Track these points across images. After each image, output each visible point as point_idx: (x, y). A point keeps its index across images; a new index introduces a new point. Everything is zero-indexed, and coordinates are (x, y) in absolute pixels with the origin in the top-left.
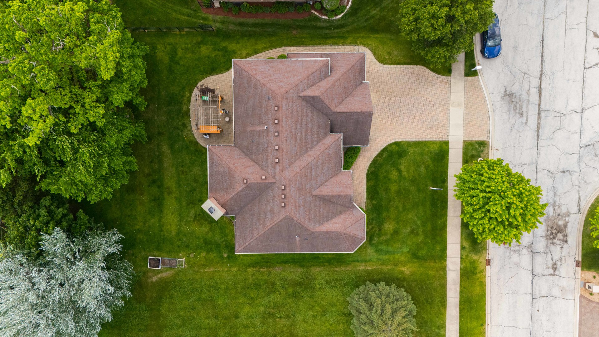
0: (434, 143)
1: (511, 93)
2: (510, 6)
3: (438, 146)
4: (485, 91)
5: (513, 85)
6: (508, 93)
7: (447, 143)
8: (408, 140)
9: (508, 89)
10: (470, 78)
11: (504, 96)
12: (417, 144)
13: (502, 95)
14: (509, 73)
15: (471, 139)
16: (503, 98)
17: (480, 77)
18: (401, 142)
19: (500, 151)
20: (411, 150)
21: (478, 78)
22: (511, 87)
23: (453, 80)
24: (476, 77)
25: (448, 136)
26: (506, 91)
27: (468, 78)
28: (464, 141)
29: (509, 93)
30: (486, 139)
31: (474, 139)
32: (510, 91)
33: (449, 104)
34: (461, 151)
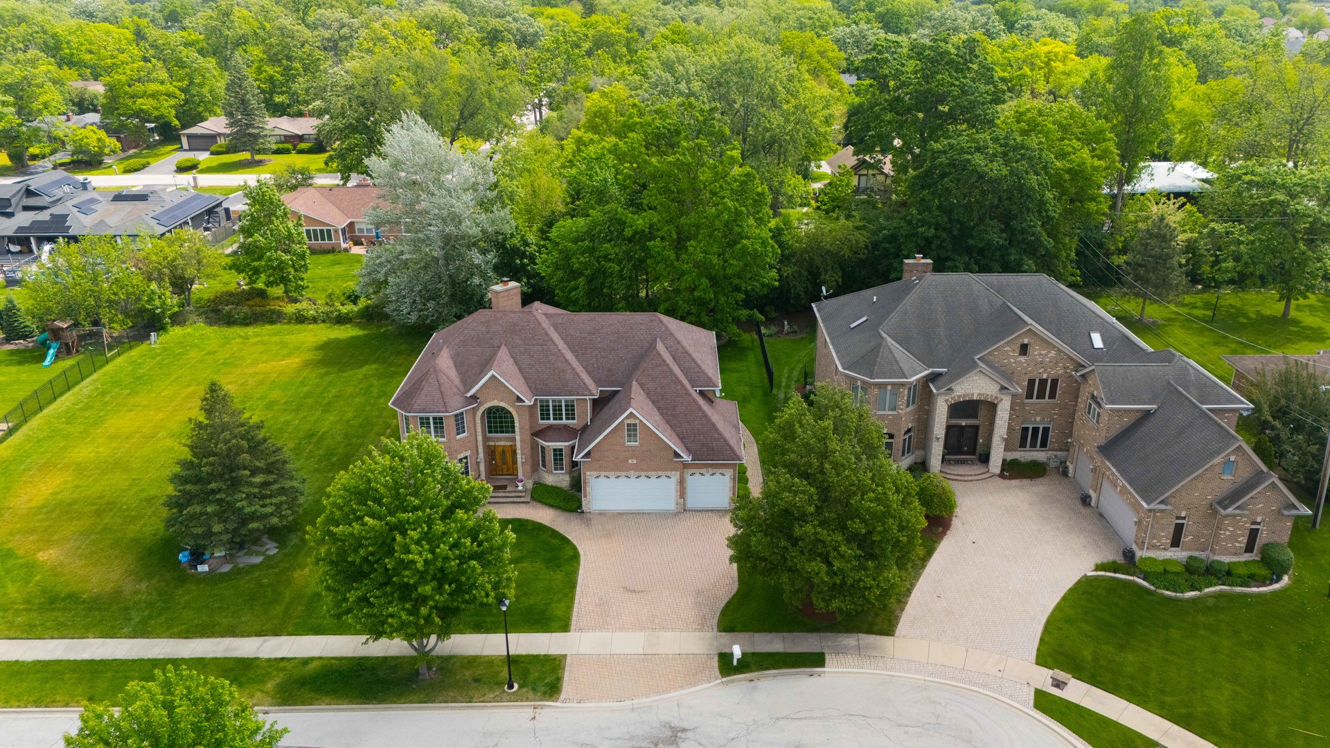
0: (570, 608)
1: (680, 741)
2: (907, 733)
3: (559, 613)
4: (684, 692)
5: (700, 744)
6: (679, 734)
7: (565, 628)
8: (581, 572)
9: (689, 734)
10: (715, 663)
11: (671, 727)
12: (572, 585)
13: (674, 723)
14: (732, 735)
15: (567, 669)
16: (668, 725)
17: (719, 681)
18: (579, 563)
19: (530, 724)
20: (559, 576)
21: (717, 678)
22: (696, 741)
23: (709, 635)
24: (718, 673)
25: (581, 630)
26: (684, 730)
27: (716, 659)
28: (565, 656)
29: (680, 738)
30: (563, 696)
31: (566, 674)
32: (684, 740)
33: (654, 629)
34: (543, 653)
